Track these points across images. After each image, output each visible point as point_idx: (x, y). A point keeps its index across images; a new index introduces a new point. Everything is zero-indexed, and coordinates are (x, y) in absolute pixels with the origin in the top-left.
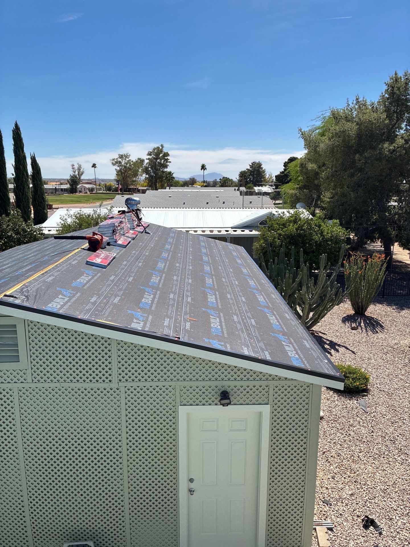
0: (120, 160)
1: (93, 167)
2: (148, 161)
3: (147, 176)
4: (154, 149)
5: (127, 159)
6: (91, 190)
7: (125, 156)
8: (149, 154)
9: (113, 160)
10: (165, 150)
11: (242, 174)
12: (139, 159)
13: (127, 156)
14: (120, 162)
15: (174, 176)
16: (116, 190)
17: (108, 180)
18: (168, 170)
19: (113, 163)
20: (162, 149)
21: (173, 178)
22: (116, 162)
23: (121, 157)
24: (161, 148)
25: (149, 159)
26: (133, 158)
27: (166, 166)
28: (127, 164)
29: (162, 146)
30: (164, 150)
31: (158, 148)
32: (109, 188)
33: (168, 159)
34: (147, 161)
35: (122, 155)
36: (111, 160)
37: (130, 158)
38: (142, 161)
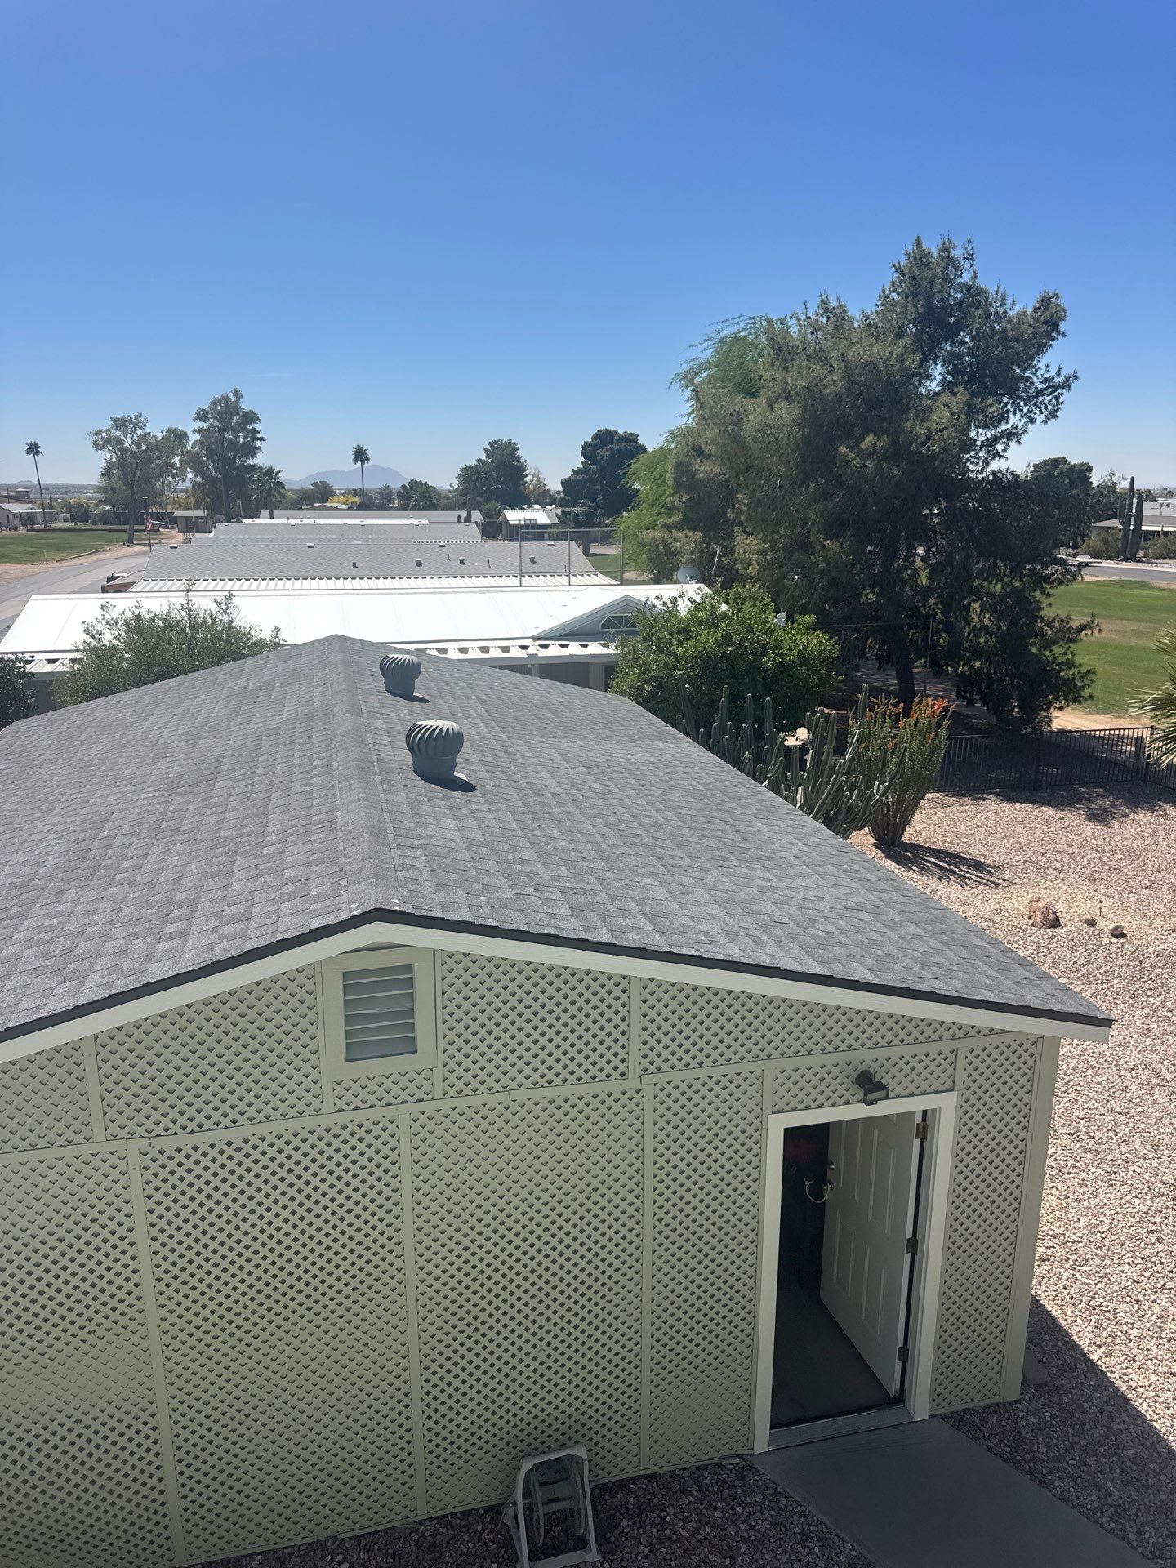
0: (118, 433)
1: (28, 452)
2: (197, 436)
3: (199, 479)
4: (215, 403)
5: (139, 432)
6: (28, 520)
7: (131, 421)
8: (202, 416)
9: (97, 433)
10: (246, 405)
11: (469, 475)
12: (170, 431)
13: (136, 423)
14: (119, 441)
15: (282, 477)
16: (104, 519)
17: (63, 486)
18: (259, 460)
19: (96, 444)
20: (237, 401)
21: (281, 484)
22: (107, 441)
23: (121, 424)
24: (233, 398)
25: (200, 431)
26: (156, 429)
27: (253, 451)
28: (138, 445)
29: (236, 392)
30: (242, 405)
31: (226, 399)
32: (80, 514)
33: (256, 431)
34: (194, 437)
35: (123, 421)
36: (90, 434)
37: (147, 430)
38: (183, 436)
